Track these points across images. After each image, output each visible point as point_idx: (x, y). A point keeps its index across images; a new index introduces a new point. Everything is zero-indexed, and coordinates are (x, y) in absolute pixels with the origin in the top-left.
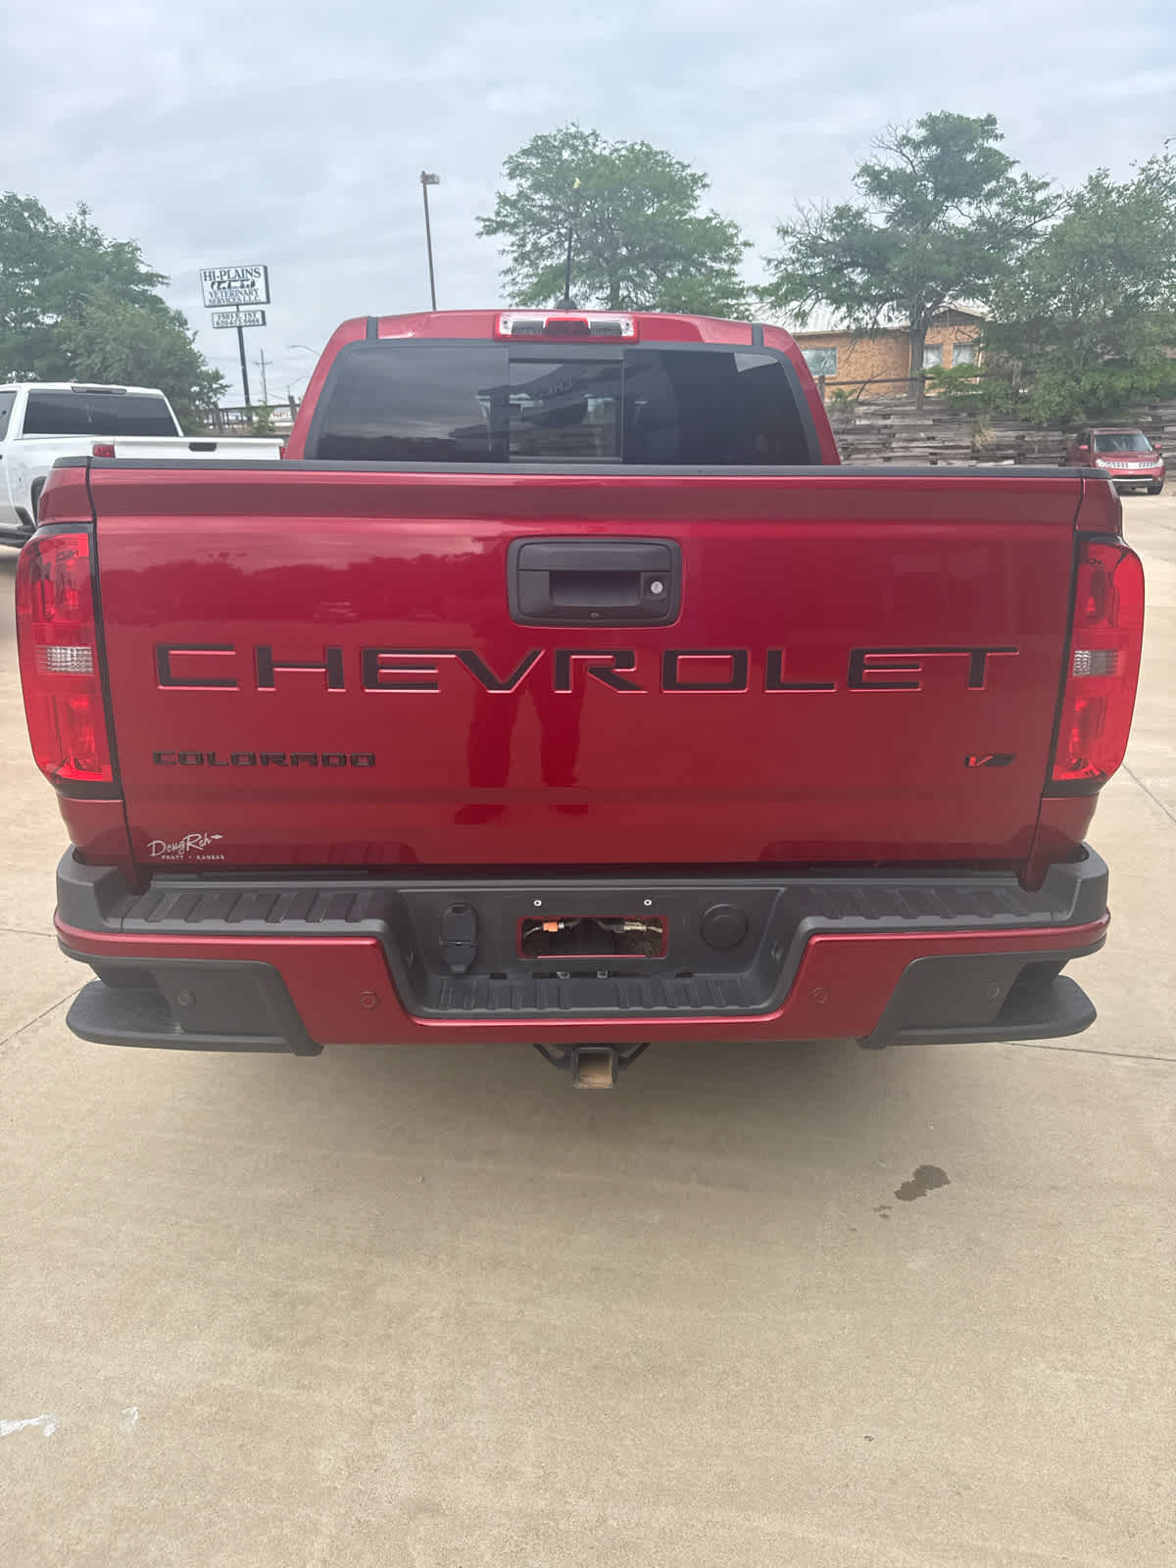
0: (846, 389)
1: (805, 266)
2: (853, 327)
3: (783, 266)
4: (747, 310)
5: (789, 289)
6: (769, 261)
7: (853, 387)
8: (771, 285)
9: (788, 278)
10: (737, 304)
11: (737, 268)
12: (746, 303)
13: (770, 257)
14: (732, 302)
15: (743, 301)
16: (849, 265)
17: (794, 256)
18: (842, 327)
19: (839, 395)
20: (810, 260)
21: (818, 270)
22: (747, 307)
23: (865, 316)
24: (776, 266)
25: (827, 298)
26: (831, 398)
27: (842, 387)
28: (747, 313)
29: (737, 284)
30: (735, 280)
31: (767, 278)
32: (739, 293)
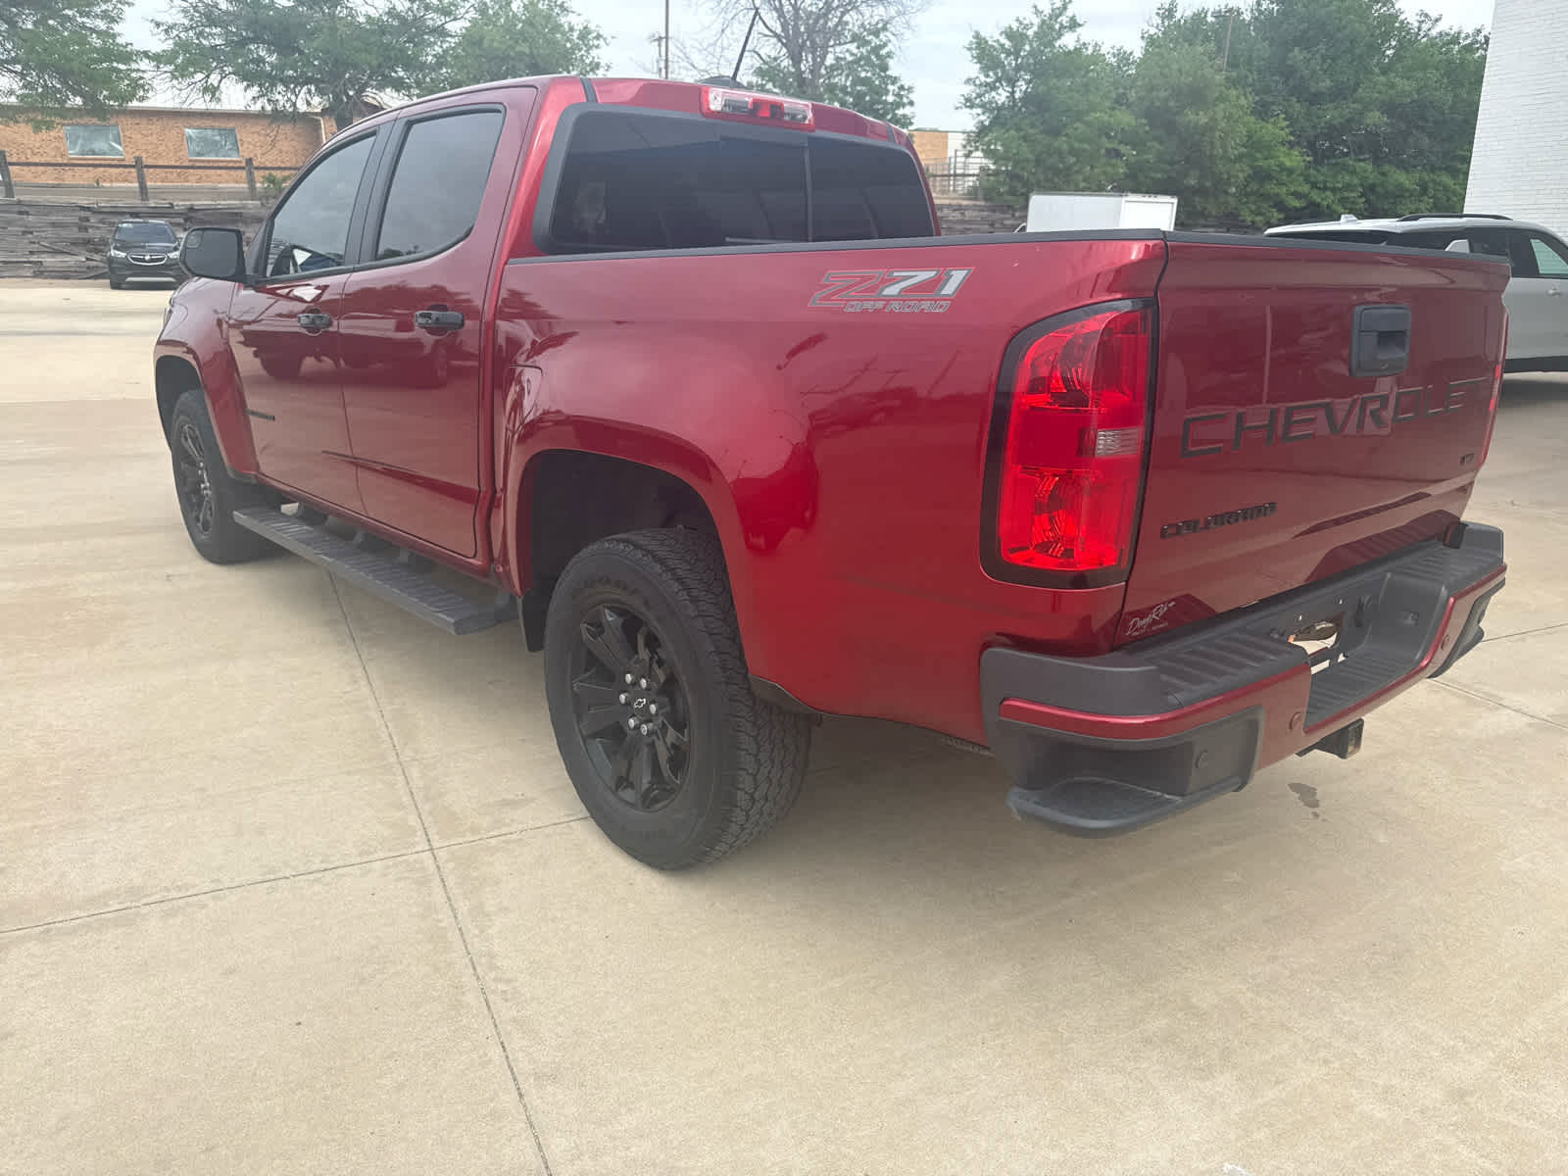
0: (278, 174)
1: (200, 35)
2: (269, 108)
3: (175, 32)
4: (141, 78)
5: (187, 59)
6: (158, 25)
7: (287, 173)
8: (164, 51)
9: (182, 46)
10: (128, 70)
11: (117, 28)
12: (138, 70)
13: (159, 20)
14: (122, 67)
15: (134, 66)
16: (253, 41)
17: (186, 22)
18: (256, 107)
19: (271, 180)
20: (207, 30)
21: (218, 42)
22: (141, 74)
23: (281, 97)
24: (166, 31)
25: (234, 73)
26: (263, 183)
27: (274, 172)
28: (142, 82)
29: (122, 45)
30: (119, 40)
31: (159, 44)
32: (127, 57)
